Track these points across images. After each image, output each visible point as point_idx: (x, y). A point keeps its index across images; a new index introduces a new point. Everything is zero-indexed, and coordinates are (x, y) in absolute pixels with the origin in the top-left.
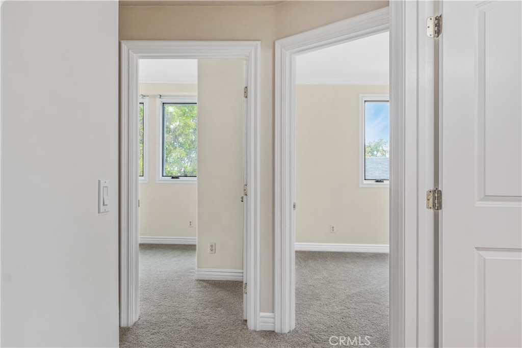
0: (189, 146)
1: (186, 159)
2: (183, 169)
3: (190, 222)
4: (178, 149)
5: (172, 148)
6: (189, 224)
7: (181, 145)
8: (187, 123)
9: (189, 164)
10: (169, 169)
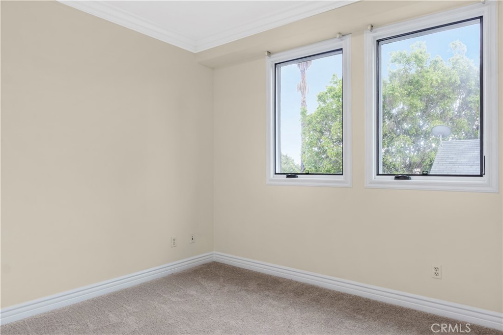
0: (416, 132)
1: (412, 147)
2: (408, 159)
3: (436, 269)
4: (402, 136)
5: (395, 136)
6: (434, 271)
7: (406, 132)
8: (414, 104)
9: (416, 154)
10: (391, 160)
